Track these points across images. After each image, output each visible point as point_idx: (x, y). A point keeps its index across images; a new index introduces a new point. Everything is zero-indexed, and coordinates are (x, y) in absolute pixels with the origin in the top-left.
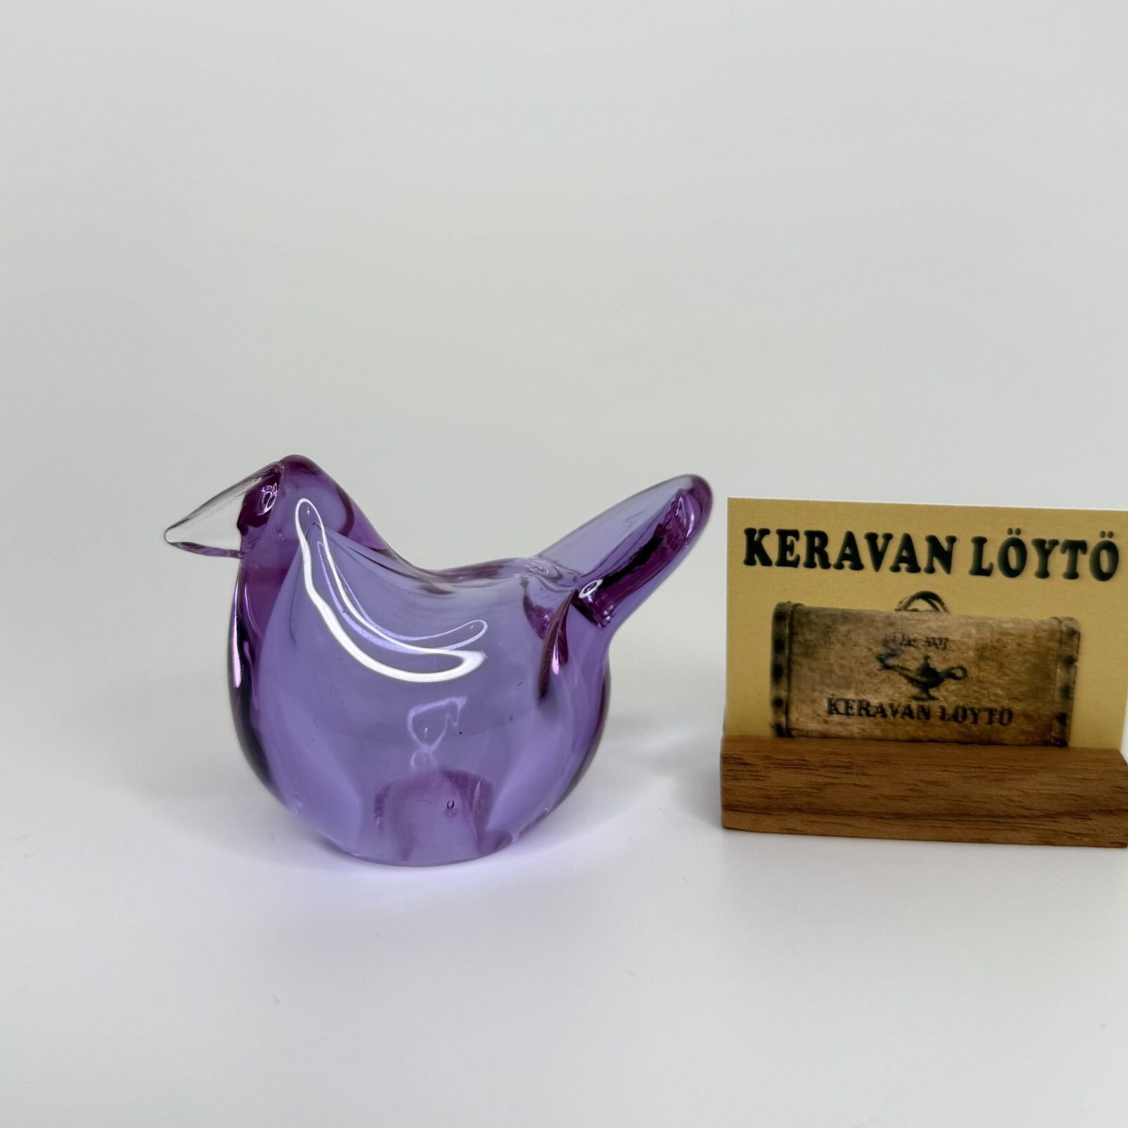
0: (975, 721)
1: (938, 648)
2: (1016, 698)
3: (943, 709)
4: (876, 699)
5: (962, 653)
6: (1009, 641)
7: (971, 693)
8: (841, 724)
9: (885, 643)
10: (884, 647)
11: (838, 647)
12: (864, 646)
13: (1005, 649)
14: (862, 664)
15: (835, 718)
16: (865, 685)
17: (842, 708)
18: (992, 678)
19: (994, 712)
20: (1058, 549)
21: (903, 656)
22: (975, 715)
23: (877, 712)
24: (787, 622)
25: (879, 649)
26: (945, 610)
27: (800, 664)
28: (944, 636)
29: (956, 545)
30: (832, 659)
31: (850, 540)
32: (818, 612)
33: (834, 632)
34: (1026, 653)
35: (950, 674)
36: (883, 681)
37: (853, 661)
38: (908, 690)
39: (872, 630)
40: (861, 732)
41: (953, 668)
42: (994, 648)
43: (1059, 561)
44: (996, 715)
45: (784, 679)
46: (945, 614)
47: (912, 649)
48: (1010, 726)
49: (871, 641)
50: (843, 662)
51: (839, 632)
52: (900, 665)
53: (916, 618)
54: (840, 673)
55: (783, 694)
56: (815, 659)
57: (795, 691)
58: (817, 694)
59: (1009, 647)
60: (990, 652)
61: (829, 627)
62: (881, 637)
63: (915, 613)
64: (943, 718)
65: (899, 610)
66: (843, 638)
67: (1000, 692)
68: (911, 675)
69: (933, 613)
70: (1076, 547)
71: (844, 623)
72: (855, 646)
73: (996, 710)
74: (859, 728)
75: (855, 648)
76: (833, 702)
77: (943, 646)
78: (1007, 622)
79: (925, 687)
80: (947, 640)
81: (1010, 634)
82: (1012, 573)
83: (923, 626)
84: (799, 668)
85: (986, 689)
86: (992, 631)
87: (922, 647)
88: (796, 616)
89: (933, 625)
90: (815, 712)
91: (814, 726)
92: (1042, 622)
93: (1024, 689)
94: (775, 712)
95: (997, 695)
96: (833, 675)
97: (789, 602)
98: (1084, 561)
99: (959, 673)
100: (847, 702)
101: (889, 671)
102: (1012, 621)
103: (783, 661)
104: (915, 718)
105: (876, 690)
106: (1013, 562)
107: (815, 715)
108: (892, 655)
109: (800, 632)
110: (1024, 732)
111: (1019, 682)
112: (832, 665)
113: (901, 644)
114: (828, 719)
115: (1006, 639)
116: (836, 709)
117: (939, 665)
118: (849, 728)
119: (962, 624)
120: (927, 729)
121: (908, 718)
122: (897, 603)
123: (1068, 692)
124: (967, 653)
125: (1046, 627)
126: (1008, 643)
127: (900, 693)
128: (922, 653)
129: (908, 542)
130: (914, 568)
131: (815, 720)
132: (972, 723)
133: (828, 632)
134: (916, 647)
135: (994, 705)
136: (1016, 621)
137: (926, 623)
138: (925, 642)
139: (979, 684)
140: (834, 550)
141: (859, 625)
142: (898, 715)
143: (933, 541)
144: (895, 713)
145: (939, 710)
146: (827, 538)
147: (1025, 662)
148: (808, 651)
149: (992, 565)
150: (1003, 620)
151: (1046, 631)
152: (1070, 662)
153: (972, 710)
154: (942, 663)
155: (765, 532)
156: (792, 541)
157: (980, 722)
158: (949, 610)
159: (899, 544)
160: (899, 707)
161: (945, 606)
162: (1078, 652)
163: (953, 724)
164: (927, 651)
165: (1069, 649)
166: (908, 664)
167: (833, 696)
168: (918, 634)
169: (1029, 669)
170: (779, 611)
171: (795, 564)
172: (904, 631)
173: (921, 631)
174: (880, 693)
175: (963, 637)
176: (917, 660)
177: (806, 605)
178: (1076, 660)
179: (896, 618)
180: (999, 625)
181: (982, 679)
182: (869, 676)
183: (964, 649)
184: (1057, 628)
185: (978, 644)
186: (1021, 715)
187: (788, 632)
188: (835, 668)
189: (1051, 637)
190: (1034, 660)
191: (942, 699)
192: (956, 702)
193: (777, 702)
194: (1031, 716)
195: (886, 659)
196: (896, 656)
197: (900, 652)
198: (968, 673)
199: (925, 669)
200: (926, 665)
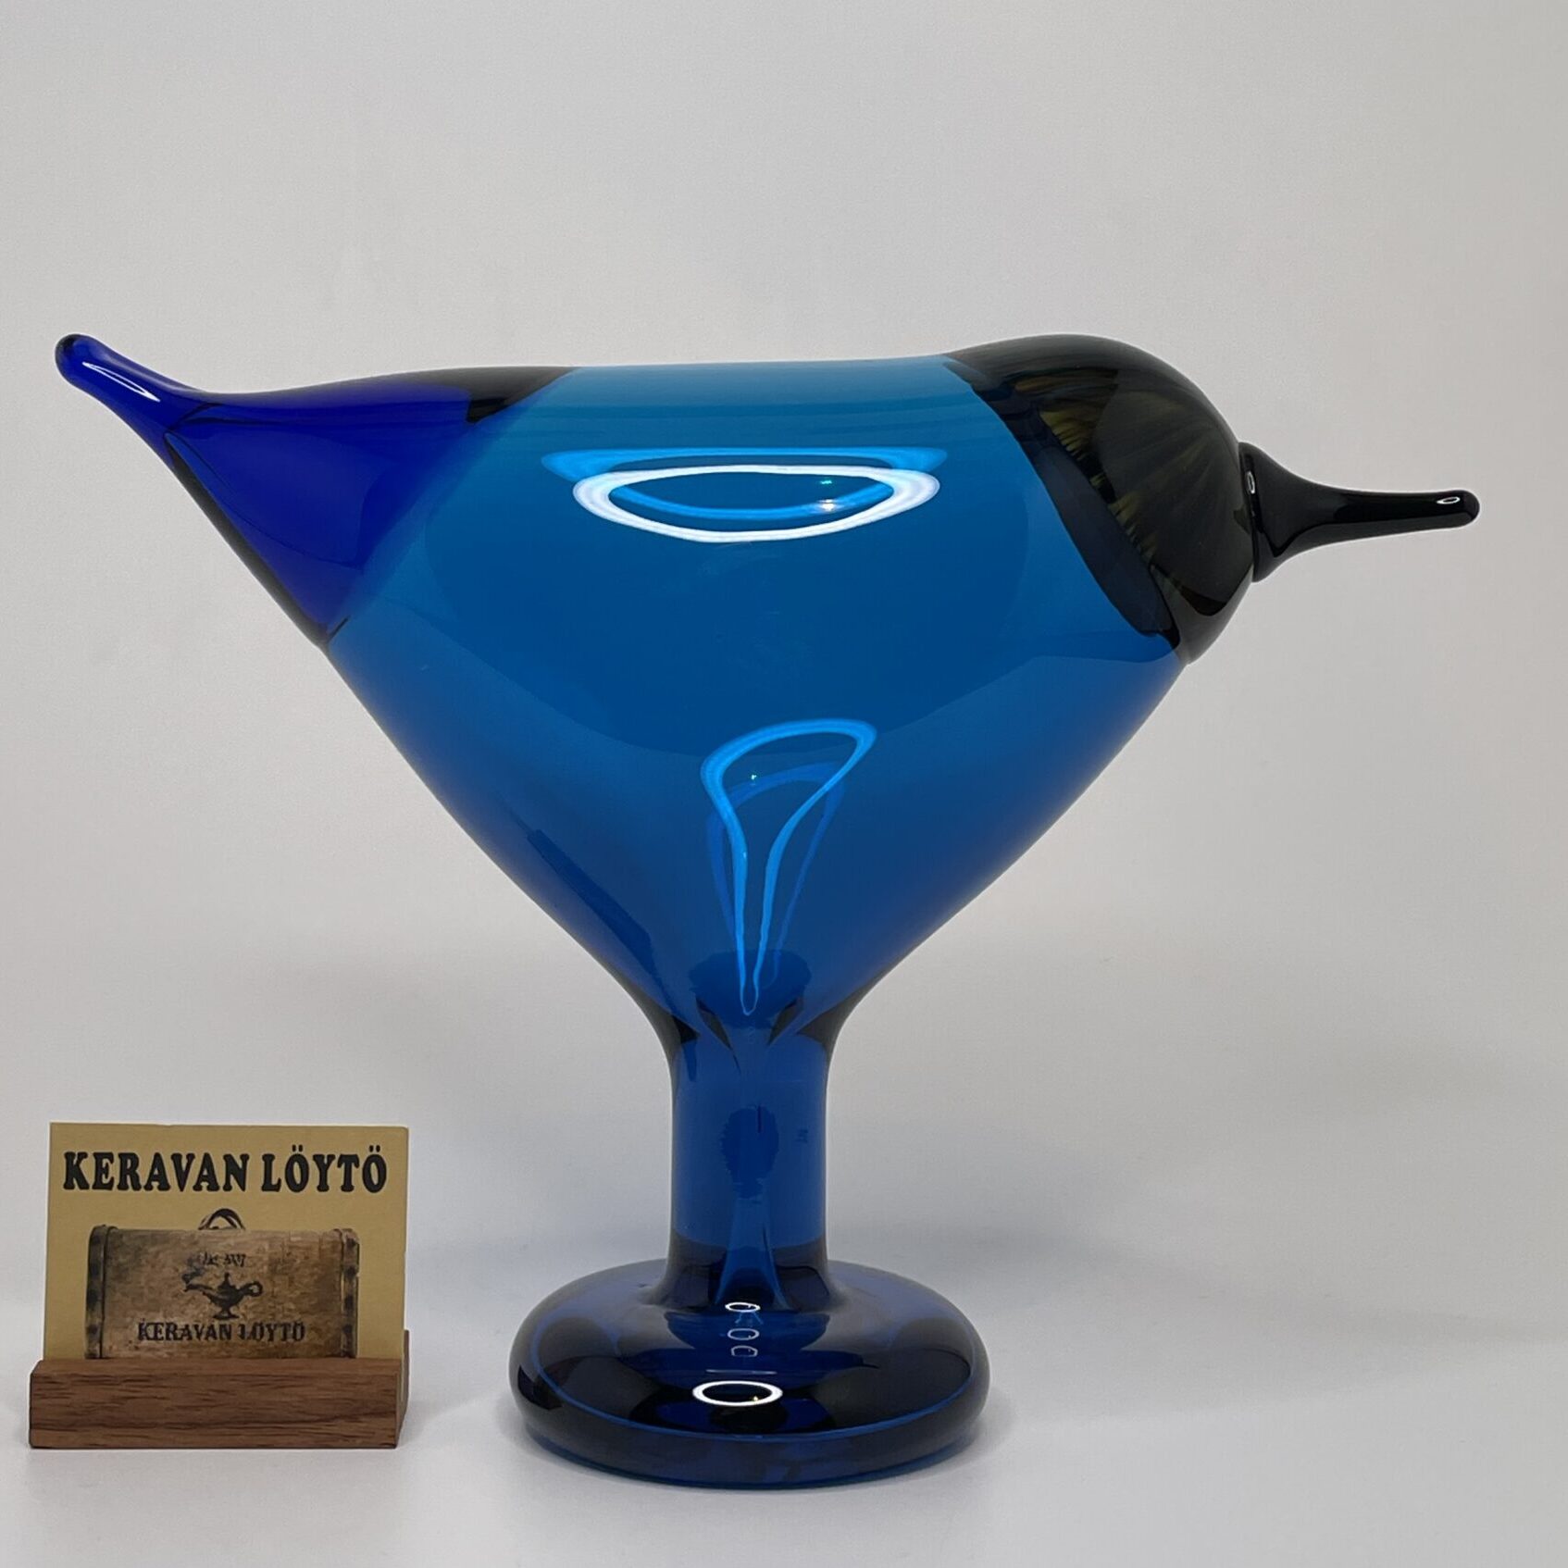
0: (271, 1339)
1: (236, 1265)
2: (307, 1312)
3: (243, 1327)
4: (184, 1320)
5: (258, 1269)
6: (298, 1255)
7: (267, 1308)
8: (150, 1349)
9: (190, 1262)
10: (188, 1267)
11: (149, 1268)
12: (169, 1267)
13: (295, 1263)
14: (169, 1285)
15: (145, 1342)
16: (173, 1307)
17: (151, 1331)
18: (286, 1293)
19: (288, 1328)
20: (335, 1163)
21: (208, 1275)
22: (272, 1333)
23: (183, 1335)
24: (103, 1247)
25: (184, 1269)
26: (242, 1226)
27: (113, 1289)
28: (241, 1252)
29: (249, 1162)
30: (143, 1281)
31: (158, 1161)
32: (130, 1234)
33: (144, 1254)
34: (313, 1266)
35: (246, 1290)
36: (187, 1304)
37: (161, 1283)
38: (211, 1310)
39: (178, 1250)
41: (250, 1285)
42: (283, 1260)
43: (336, 1174)
44: (290, 1330)
45: (99, 1305)
46: (242, 1231)
47: (215, 1267)
48: (302, 1341)
49: (178, 1261)
50: (152, 1284)
51: (148, 1254)
52: (204, 1284)
53: (218, 1235)
54: (152, 1296)
55: (98, 1321)
56: (127, 1283)
57: (108, 1318)
58: (128, 1320)
59: (298, 1261)
60: (280, 1266)
61: (140, 1249)
62: (186, 1257)
63: (216, 1231)
65: (200, 1229)
66: (152, 1260)
67: (292, 1307)
68: (213, 1293)
69: (230, 1231)
70: (348, 1161)
71: (154, 1244)
72: (164, 1267)
73: (289, 1325)
75: (164, 1270)
76: (144, 1327)
77: (241, 1262)
78: (295, 1236)
79: (226, 1305)
80: (244, 1256)
81: (298, 1248)
82: (297, 1188)
83: (223, 1243)
84: (113, 1293)
85: (280, 1304)
86: (282, 1246)
87: (223, 1265)
88: (110, 1239)
89: (232, 1242)
90: (126, 1338)
91: (125, 1353)
92: (325, 1234)
93: (313, 1303)
94: (90, 1342)
95: (290, 1310)
96: (144, 1298)
97: (104, 1226)
98: (357, 1174)
99: (255, 1289)
100: (156, 1325)
101: (193, 1291)
102: (299, 1234)
103: (97, 1286)
104: (219, 1339)
105: (183, 1312)
106: (298, 1179)
107: (127, 1342)
108: (196, 1274)
109: (114, 1256)
110: (316, 1347)
111: (309, 1294)
112: (142, 1288)
113: (204, 1263)
114: (139, 1345)
115: (296, 1253)
116: (146, 1335)
117: (237, 1283)
118: (159, 1353)
119: (257, 1240)
120: (228, 1348)
121: (211, 1339)
122: (200, 1222)
123: (351, 1302)
124: (262, 1268)
125: (328, 1239)
126: (297, 1257)
127: (204, 1314)
128: (223, 1271)
129: (207, 1160)
130: (213, 1187)
131: (127, 1347)
132: (268, 1340)
133: (139, 1254)
134: (217, 1265)
135: (287, 1320)
136: (303, 1234)
137: (224, 1241)
138: (226, 1259)
139: (273, 1300)
140: (143, 1172)
141: (166, 1245)
142: (203, 1337)
143: (228, 1159)
144: (199, 1335)
145: (240, 1328)
146: (137, 1159)
147: (312, 1275)
148: (121, 1275)
149: (279, 1181)
150: (291, 1233)
151: (329, 1243)
152: (351, 1273)
153: (268, 1326)
154: (240, 1280)
155: (83, 1156)
156: (107, 1165)
157: (277, 1339)
158: (245, 1226)
159: (200, 1163)
160: (203, 1327)
161: (242, 1222)
162: (358, 1263)
163: (252, 1342)
164: (228, 1268)
165: (350, 1260)
166: (210, 1283)
167: (144, 1319)
168: (220, 1252)
169: (316, 1281)
170: (95, 1234)
171: (109, 1186)
172: (207, 1250)
173: (222, 1249)
174: (187, 1315)
175: (258, 1253)
176: (218, 1277)
177: (119, 1227)
178: (358, 1271)
179: (200, 1237)
180: (290, 1241)
181: (275, 1294)
182: (176, 1296)
183: (259, 1264)
184: (338, 1240)
185: (270, 1259)
186: (312, 1329)
187: (102, 1255)
188: (146, 1291)
189: (334, 1249)
190: (319, 1272)
191: (241, 1317)
192: (254, 1319)
193: (91, 1330)
194: (320, 1330)
195: (191, 1279)
196: (201, 1276)
197: (203, 1271)
198: (264, 1289)
199: (226, 1286)
200: (226, 1282)
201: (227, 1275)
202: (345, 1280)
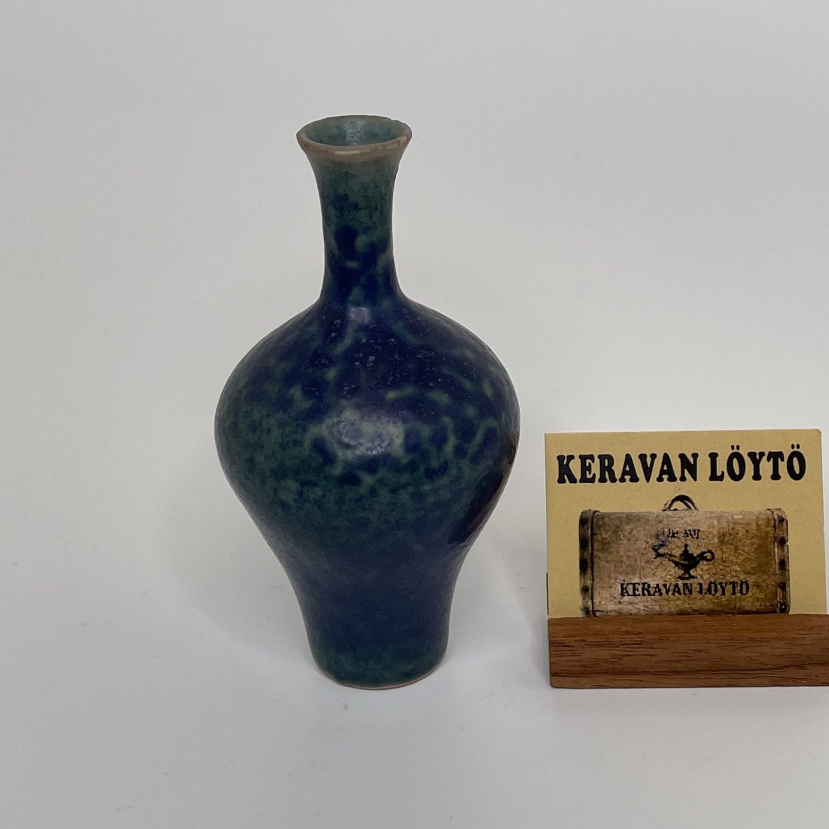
0: (723, 593)
1: (693, 537)
2: (749, 573)
3: (701, 585)
4: (654, 581)
5: (710, 541)
6: (741, 529)
7: (718, 570)
8: (630, 603)
9: (657, 536)
10: (657, 540)
11: (626, 542)
12: (643, 541)
13: (738, 535)
14: (643, 554)
15: (626, 598)
16: (646, 571)
17: (630, 589)
18: (732, 558)
19: (736, 585)
20: (765, 458)
21: (670, 545)
22: (723, 589)
23: (655, 592)
24: (589, 525)
25: (654, 542)
26: (695, 508)
27: (599, 558)
28: (696, 528)
29: (698, 459)
30: (622, 552)
31: (628, 460)
32: (609, 515)
33: (622, 531)
34: (752, 538)
36: (656, 568)
37: (636, 553)
38: (676, 572)
39: (648, 527)
40: (646, 609)
41: (705, 553)
42: (730, 534)
43: (766, 467)
44: (737, 587)
45: (589, 570)
46: (696, 511)
47: (676, 539)
48: (747, 596)
49: (648, 536)
50: (630, 554)
51: (625, 531)
52: (669, 553)
53: (677, 516)
54: (628, 563)
55: (589, 583)
56: (610, 553)
57: (597, 580)
58: (612, 581)
59: (741, 534)
60: (727, 538)
61: (619, 527)
62: (654, 532)
63: (676, 512)
64: (701, 592)
65: (663, 510)
66: (628, 535)
67: (739, 569)
68: (676, 560)
69: (688, 511)
70: (775, 456)
71: (628, 523)
72: (637, 541)
73: (737, 583)
74: (644, 606)
75: (637, 542)
76: (624, 587)
77: (696, 536)
80: (699, 530)
81: (740, 524)
82: (736, 478)
83: (682, 521)
84: (599, 561)
85: (729, 567)
86: (728, 522)
87: (683, 538)
88: (595, 520)
89: (688, 520)
90: (612, 596)
91: (611, 607)
92: (760, 513)
93: (754, 566)
94: (584, 599)
95: (736, 571)
96: (623, 564)
97: (590, 510)
98: (783, 466)
99: (709, 555)
100: (634, 585)
101: (661, 558)
102: (741, 513)
103: (587, 555)
104: (683, 594)
105: (654, 574)
106: (737, 472)
107: (613, 598)
109: (598, 533)
110: (758, 599)
111: (750, 559)
112: (622, 557)
113: (668, 536)
114: (622, 600)
115: (739, 528)
116: (627, 592)
117: (695, 551)
118: (637, 606)
119: (707, 518)
120: (691, 602)
121: (676, 594)
122: (663, 506)
123: (783, 565)
124: (713, 540)
125: (763, 516)
126: (740, 531)
127: (670, 575)
128: (683, 542)
129: (666, 459)
130: (672, 478)
131: (613, 602)
132: (721, 595)
133: (618, 531)
134: (678, 538)
135: (735, 579)
136: (743, 513)
137: (683, 519)
138: (684, 534)
139: (723, 564)
140: (618, 469)
141: (638, 524)
142: (670, 593)
143: (682, 457)
144: (667, 592)
145: (699, 586)
146: (613, 459)
147: (752, 544)
148: (605, 546)
149: (723, 473)
150: (734, 513)
151: (764, 520)
152: (783, 542)
153: (720, 584)
154: (697, 549)
155: (571, 457)
156: (590, 463)
157: (727, 593)
158: (698, 507)
159: (661, 461)
160: (670, 585)
161: (695, 505)
162: (787, 535)
163: (709, 596)
164: (686, 540)
165: (781, 533)
166: (674, 552)
167: (624, 581)
168: (679, 528)
169: (756, 549)
170: (583, 517)
171: (592, 480)
172: (669, 527)
173: (681, 526)
174: (657, 576)
175: (709, 528)
176: (680, 548)
177: (602, 511)
178: (788, 541)
179: (663, 516)
180: (732, 517)
181: (724, 559)
182: (648, 563)
183: (711, 536)
184: (770, 517)
185: (719, 534)
186: (754, 585)
187: (590, 533)
188: (624, 559)
189: (768, 525)
190: (758, 542)
191: (699, 577)
192: (709, 579)
193: (585, 590)
194: (760, 586)
195: (658, 549)
196: (665, 546)
197: (667, 543)
198: (715, 556)
199: (686, 554)
200: (686, 552)
201: (686, 546)
202: (778, 547)
